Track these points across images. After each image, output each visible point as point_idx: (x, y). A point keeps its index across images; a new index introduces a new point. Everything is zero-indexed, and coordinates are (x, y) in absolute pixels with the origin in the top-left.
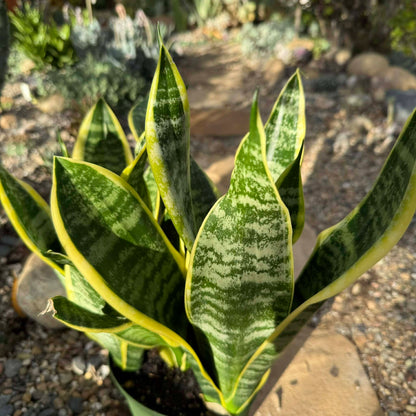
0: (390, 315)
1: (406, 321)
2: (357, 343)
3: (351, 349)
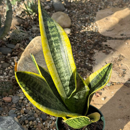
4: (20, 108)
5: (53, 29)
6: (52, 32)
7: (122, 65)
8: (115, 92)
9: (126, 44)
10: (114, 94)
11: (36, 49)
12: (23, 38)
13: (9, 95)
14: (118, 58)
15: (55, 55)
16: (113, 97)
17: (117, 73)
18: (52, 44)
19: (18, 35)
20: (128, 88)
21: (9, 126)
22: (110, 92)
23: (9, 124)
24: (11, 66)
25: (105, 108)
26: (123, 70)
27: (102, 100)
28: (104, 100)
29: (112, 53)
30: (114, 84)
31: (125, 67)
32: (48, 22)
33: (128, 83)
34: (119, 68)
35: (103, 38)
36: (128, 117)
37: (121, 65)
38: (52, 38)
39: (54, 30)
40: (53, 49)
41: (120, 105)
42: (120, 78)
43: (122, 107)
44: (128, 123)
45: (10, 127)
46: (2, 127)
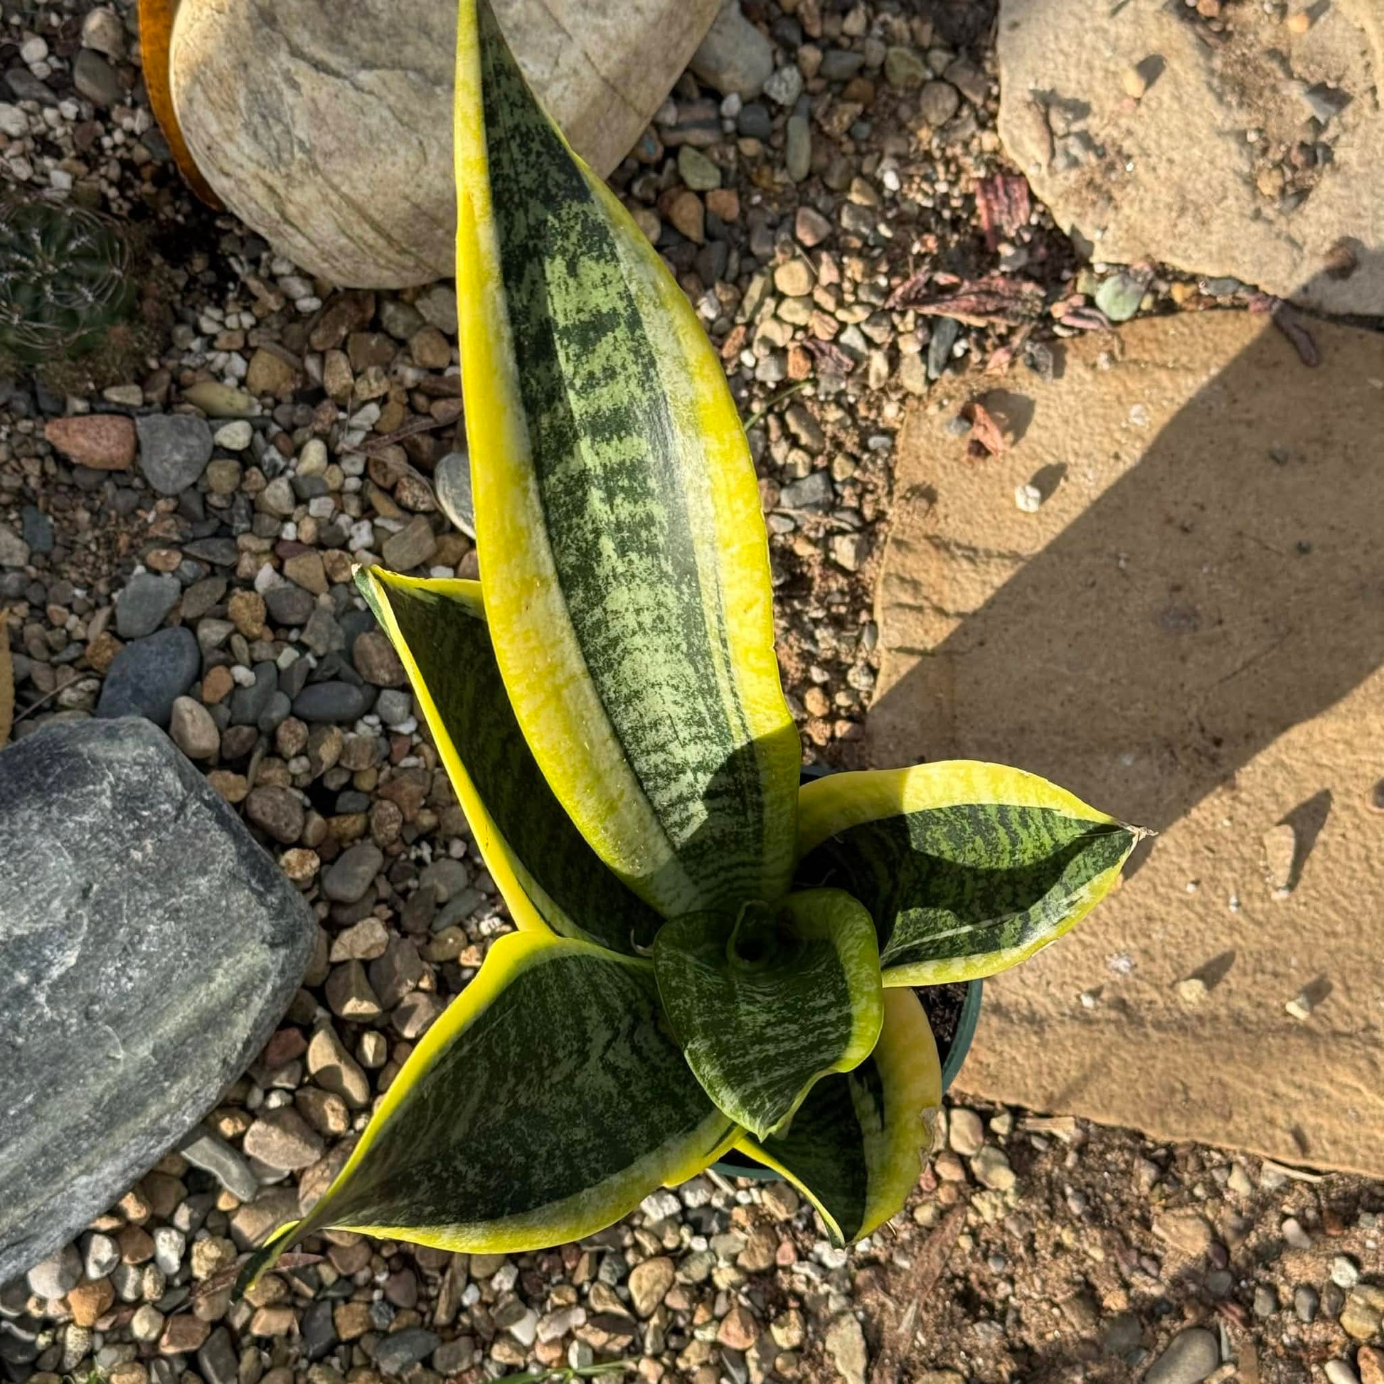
4: (219, 552)
5: (605, 346)
6: (591, 381)
7: (1322, 19)
8: (1165, 419)
10: (1150, 437)
13: (102, 385)
15: (597, 596)
16: (1132, 478)
17: (1241, 136)
18: (580, 506)
20: (1300, 370)
21: (138, 835)
22: (1116, 411)
23: (133, 815)
25: (1029, 608)
26: (1308, 108)
27: (1015, 509)
28: (1033, 507)
30: (1179, 293)
31: (1353, 49)
32: (555, 268)
33: (1314, 312)
34: (1284, 60)
36: (1218, 742)
37: (1315, 12)
38: (584, 445)
39: (617, 360)
40: (590, 553)
41: (1177, 588)
42: (1258, 227)
43: (1190, 615)
44: (1194, 813)
45: (148, 844)
46: (77, 851)
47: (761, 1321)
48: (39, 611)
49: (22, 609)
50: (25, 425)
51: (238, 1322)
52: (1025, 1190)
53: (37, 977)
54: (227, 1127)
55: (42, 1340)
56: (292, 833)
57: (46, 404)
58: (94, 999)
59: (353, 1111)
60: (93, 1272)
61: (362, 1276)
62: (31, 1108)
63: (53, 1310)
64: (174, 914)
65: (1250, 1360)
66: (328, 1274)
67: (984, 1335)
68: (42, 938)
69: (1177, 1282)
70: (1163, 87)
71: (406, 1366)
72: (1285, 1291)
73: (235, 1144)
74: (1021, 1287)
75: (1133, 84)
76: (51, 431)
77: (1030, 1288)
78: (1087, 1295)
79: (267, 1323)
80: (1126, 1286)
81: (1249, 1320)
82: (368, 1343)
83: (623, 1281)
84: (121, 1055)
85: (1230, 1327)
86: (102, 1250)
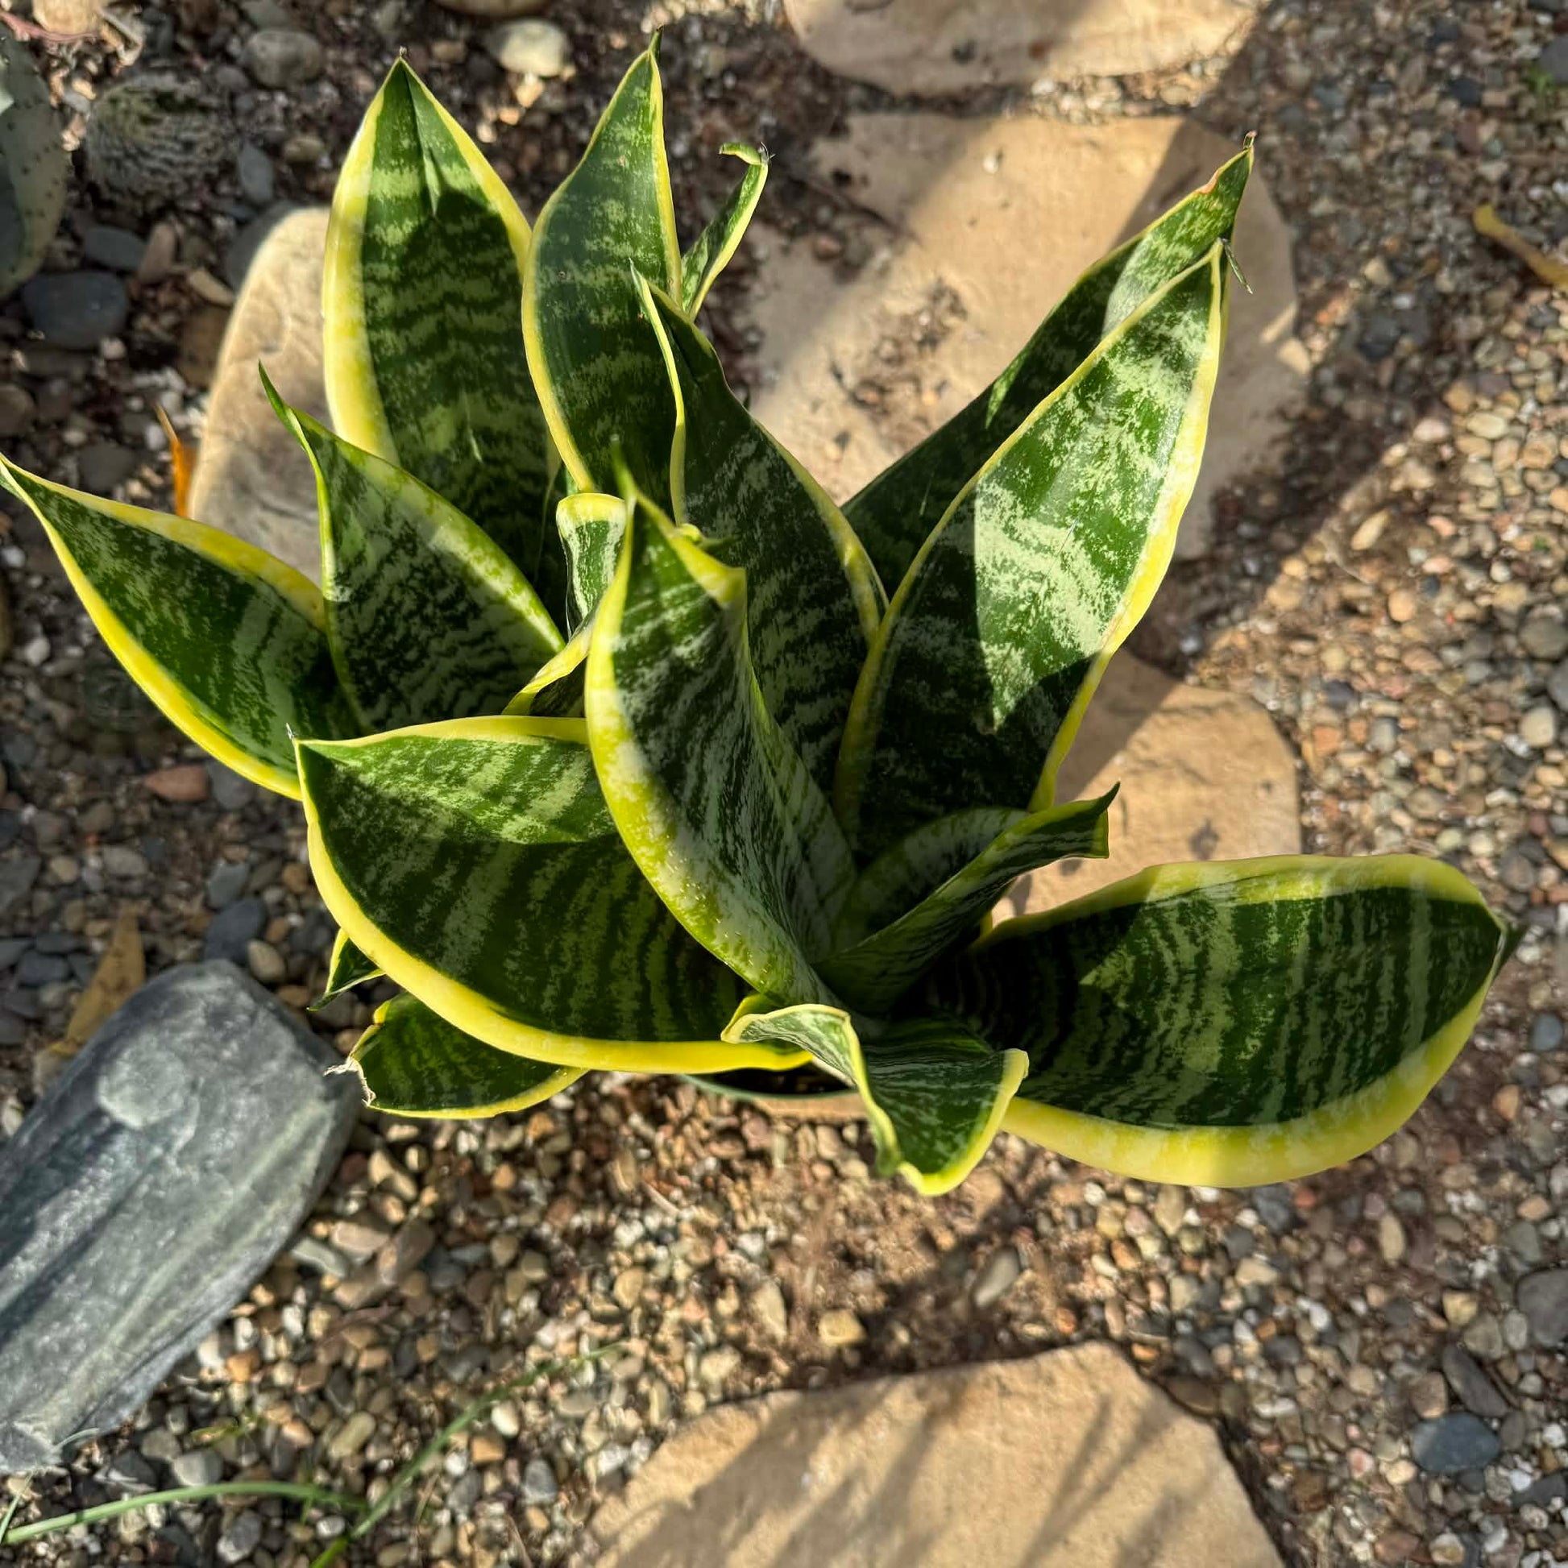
0: (1452, 655)
1: (1498, 689)
2: (1308, 748)
3: (1280, 770)
4: (273, 842)
7: (946, 394)
9: (990, 164)
11: (301, 358)
12: (191, 171)
14: (925, 319)
19: (146, 155)
21: (226, 1040)
24: (148, 473)
29: (885, 271)
34: (925, 422)
35: (822, 99)
37: (940, 388)
45: (234, 1045)
46: (185, 1058)
47: (709, 1298)
48: (157, 903)
49: (146, 903)
50: (135, 782)
51: (349, 1361)
52: (874, 1175)
53: (167, 1148)
54: (321, 1229)
55: (217, 1396)
56: (342, 1020)
57: (146, 764)
58: (208, 1157)
59: (407, 1205)
60: (242, 1345)
61: (431, 1317)
62: (174, 1239)
63: (220, 1374)
64: (256, 1090)
65: (1040, 1263)
66: (406, 1319)
67: (862, 1280)
68: (167, 1122)
69: (986, 1220)
70: (852, 452)
71: (469, 1373)
72: (1058, 1213)
73: (326, 1241)
74: (883, 1242)
75: (832, 450)
76: (152, 782)
77: (889, 1241)
78: (927, 1240)
79: (370, 1360)
80: (951, 1228)
81: (1037, 1237)
82: (441, 1363)
83: (611, 1287)
84: (230, 1192)
85: (1024, 1243)
86: (245, 1329)
